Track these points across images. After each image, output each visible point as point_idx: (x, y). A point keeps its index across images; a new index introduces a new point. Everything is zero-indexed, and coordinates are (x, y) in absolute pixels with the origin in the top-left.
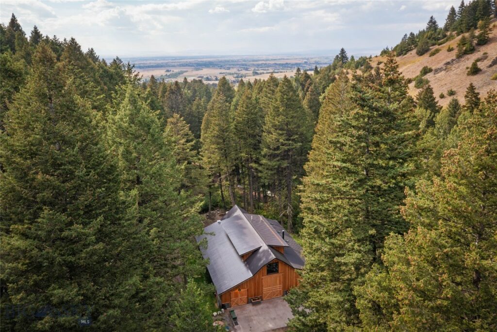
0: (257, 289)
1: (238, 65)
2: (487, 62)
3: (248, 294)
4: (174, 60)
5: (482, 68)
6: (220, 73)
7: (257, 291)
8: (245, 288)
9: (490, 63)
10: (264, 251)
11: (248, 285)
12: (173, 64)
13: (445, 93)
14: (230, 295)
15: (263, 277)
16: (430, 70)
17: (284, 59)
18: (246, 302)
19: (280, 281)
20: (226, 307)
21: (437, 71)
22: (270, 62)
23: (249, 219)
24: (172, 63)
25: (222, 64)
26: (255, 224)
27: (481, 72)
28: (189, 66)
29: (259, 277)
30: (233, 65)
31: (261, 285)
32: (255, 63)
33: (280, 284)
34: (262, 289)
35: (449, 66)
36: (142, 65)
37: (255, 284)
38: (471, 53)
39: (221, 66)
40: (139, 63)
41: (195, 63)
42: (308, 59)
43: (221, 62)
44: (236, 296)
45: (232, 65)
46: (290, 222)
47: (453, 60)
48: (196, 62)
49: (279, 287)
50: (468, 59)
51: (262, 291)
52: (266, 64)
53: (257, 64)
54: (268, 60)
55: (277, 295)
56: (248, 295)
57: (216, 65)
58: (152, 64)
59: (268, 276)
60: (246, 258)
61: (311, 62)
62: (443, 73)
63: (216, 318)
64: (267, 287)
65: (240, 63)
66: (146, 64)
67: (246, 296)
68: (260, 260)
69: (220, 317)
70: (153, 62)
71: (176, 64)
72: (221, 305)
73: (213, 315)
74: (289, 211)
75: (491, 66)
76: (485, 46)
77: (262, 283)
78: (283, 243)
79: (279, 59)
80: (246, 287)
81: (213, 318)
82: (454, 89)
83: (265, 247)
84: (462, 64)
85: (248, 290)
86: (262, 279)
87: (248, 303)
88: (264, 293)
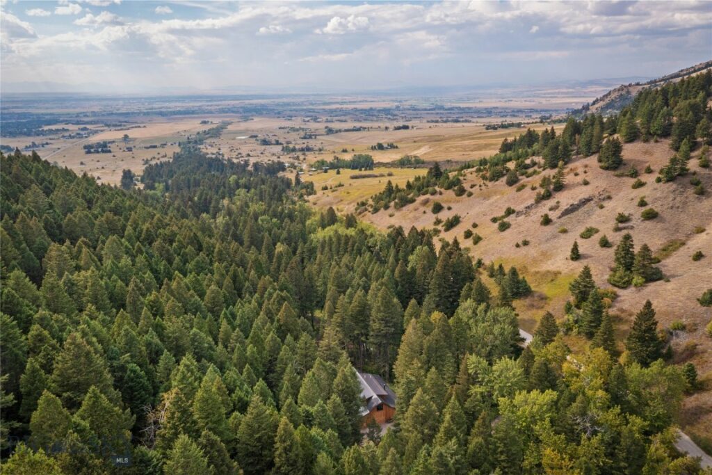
1: (303, 110)
2: (558, 213)
4: (210, 101)
5: (553, 219)
6: (280, 128)
9: (560, 214)
10: (375, 399)
12: (209, 108)
13: (520, 243)
16: (513, 212)
17: (366, 101)
19: (384, 414)
21: (519, 214)
22: (348, 106)
23: (363, 377)
24: (208, 106)
25: (280, 109)
26: (367, 380)
27: (551, 223)
28: (233, 112)
30: (296, 110)
32: (327, 107)
35: (528, 210)
36: (163, 110)
38: (548, 199)
39: (279, 113)
40: (160, 106)
41: (241, 107)
42: (400, 102)
43: (278, 105)
45: (294, 110)
46: (387, 376)
47: (532, 205)
48: (243, 105)
49: (384, 417)
50: (544, 205)
51: (375, 420)
52: (341, 110)
53: (330, 110)
54: (345, 102)
57: (272, 110)
58: (178, 109)
59: (378, 412)
61: (406, 107)
62: (523, 217)
64: (378, 418)
65: (305, 108)
66: (170, 108)
68: (373, 403)
70: (180, 106)
71: (213, 108)
74: (387, 369)
75: (560, 217)
76: (560, 192)
77: (375, 416)
78: (385, 393)
79: (360, 102)
82: (528, 239)
83: (375, 396)
84: (539, 209)
86: (375, 414)
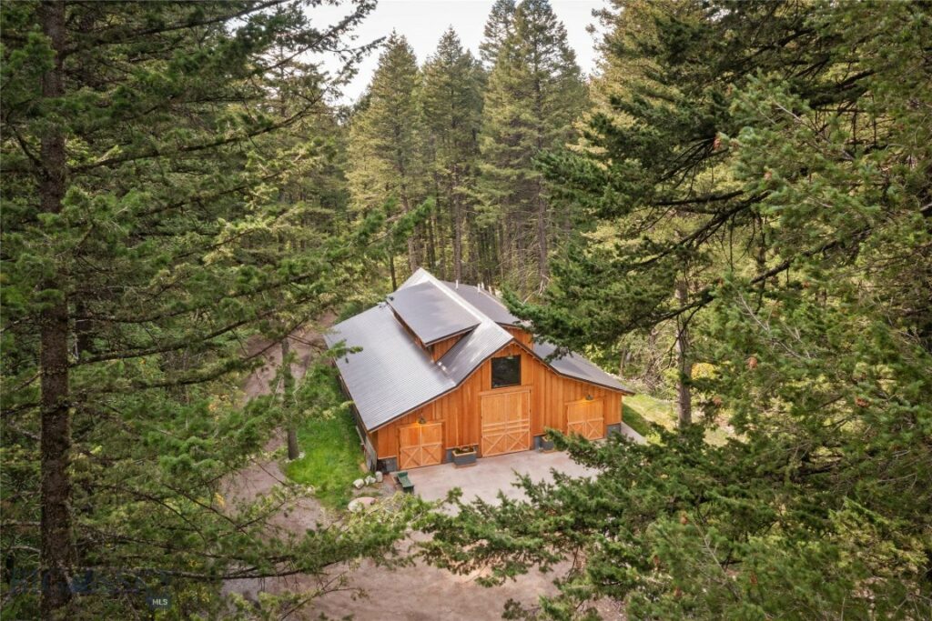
0: (466, 425)
3: (444, 435)
7: (466, 431)
8: (436, 420)
10: (485, 334)
11: (445, 410)
14: (398, 437)
15: (481, 394)
18: (439, 456)
19: (524, 407)
20: (389, 468)
29: (472, 393)
31: (477, 414)
33: (524, 414)
34: (480, 425)
37: (463, 409)
44: (414, 439)
49: (521, 425)
51: (480, 430)
55: (517, 446)
56: (443, 440)
59: (494, 391)
60: (440, 355)
63: (361, 492)
64: (493, 421)
67: (440, 443)
69: (371, 491)
72: (375, 463)
73: (354, 486)
77: (480, 407)
80: (438, 416)
81: (354, 491)
83: (486, 324)
85: (443, 426)
86: (480, 398)
87: (444, 461)
88: (484, 436)
